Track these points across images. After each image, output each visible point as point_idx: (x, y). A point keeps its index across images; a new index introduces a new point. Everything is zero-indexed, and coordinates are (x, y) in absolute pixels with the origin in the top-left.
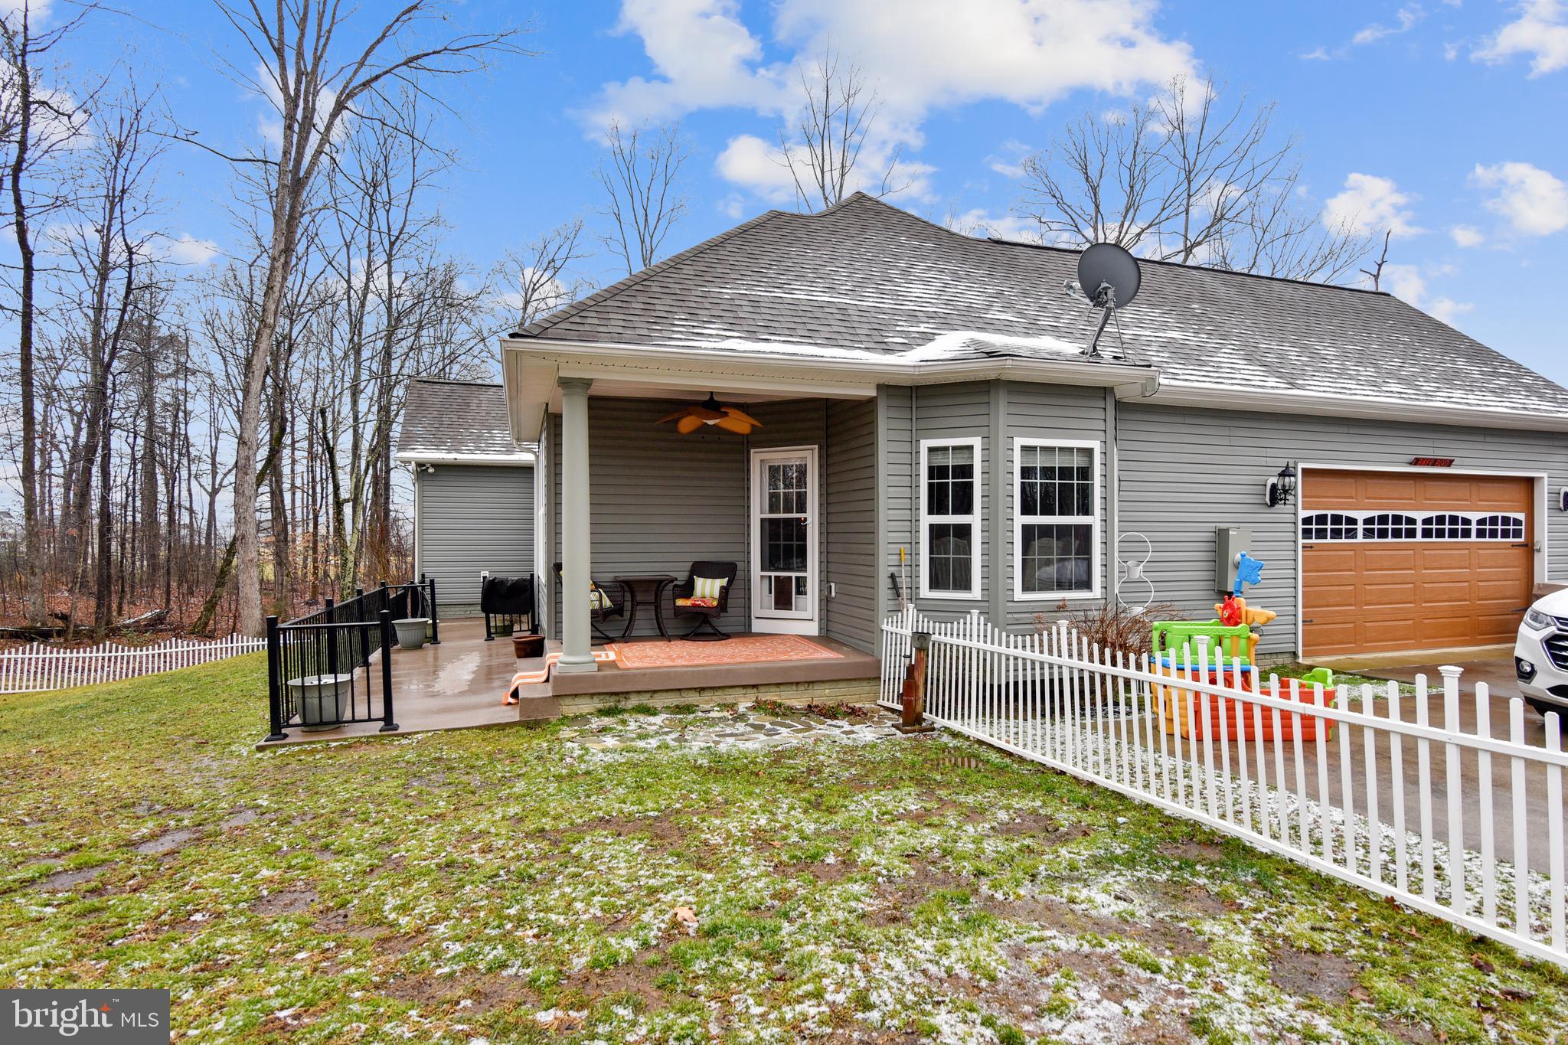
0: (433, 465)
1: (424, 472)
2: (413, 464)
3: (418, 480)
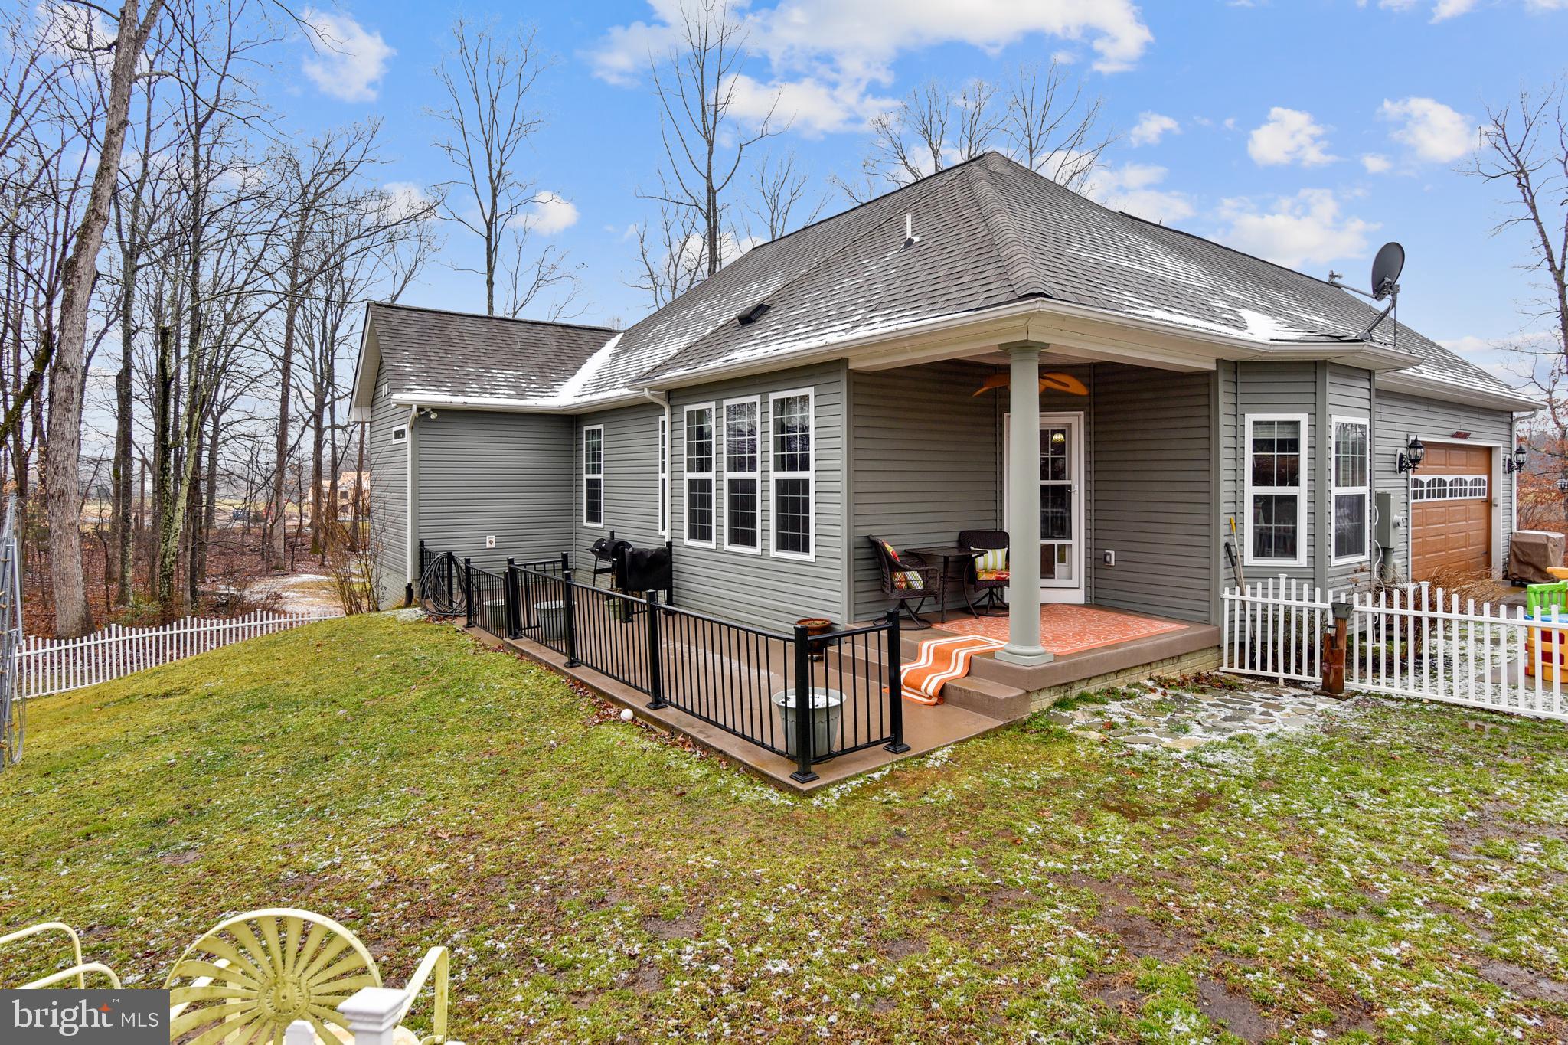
0: (434, 410)
1: (424, 417)
2: (415, 408)
3: (412, 428)
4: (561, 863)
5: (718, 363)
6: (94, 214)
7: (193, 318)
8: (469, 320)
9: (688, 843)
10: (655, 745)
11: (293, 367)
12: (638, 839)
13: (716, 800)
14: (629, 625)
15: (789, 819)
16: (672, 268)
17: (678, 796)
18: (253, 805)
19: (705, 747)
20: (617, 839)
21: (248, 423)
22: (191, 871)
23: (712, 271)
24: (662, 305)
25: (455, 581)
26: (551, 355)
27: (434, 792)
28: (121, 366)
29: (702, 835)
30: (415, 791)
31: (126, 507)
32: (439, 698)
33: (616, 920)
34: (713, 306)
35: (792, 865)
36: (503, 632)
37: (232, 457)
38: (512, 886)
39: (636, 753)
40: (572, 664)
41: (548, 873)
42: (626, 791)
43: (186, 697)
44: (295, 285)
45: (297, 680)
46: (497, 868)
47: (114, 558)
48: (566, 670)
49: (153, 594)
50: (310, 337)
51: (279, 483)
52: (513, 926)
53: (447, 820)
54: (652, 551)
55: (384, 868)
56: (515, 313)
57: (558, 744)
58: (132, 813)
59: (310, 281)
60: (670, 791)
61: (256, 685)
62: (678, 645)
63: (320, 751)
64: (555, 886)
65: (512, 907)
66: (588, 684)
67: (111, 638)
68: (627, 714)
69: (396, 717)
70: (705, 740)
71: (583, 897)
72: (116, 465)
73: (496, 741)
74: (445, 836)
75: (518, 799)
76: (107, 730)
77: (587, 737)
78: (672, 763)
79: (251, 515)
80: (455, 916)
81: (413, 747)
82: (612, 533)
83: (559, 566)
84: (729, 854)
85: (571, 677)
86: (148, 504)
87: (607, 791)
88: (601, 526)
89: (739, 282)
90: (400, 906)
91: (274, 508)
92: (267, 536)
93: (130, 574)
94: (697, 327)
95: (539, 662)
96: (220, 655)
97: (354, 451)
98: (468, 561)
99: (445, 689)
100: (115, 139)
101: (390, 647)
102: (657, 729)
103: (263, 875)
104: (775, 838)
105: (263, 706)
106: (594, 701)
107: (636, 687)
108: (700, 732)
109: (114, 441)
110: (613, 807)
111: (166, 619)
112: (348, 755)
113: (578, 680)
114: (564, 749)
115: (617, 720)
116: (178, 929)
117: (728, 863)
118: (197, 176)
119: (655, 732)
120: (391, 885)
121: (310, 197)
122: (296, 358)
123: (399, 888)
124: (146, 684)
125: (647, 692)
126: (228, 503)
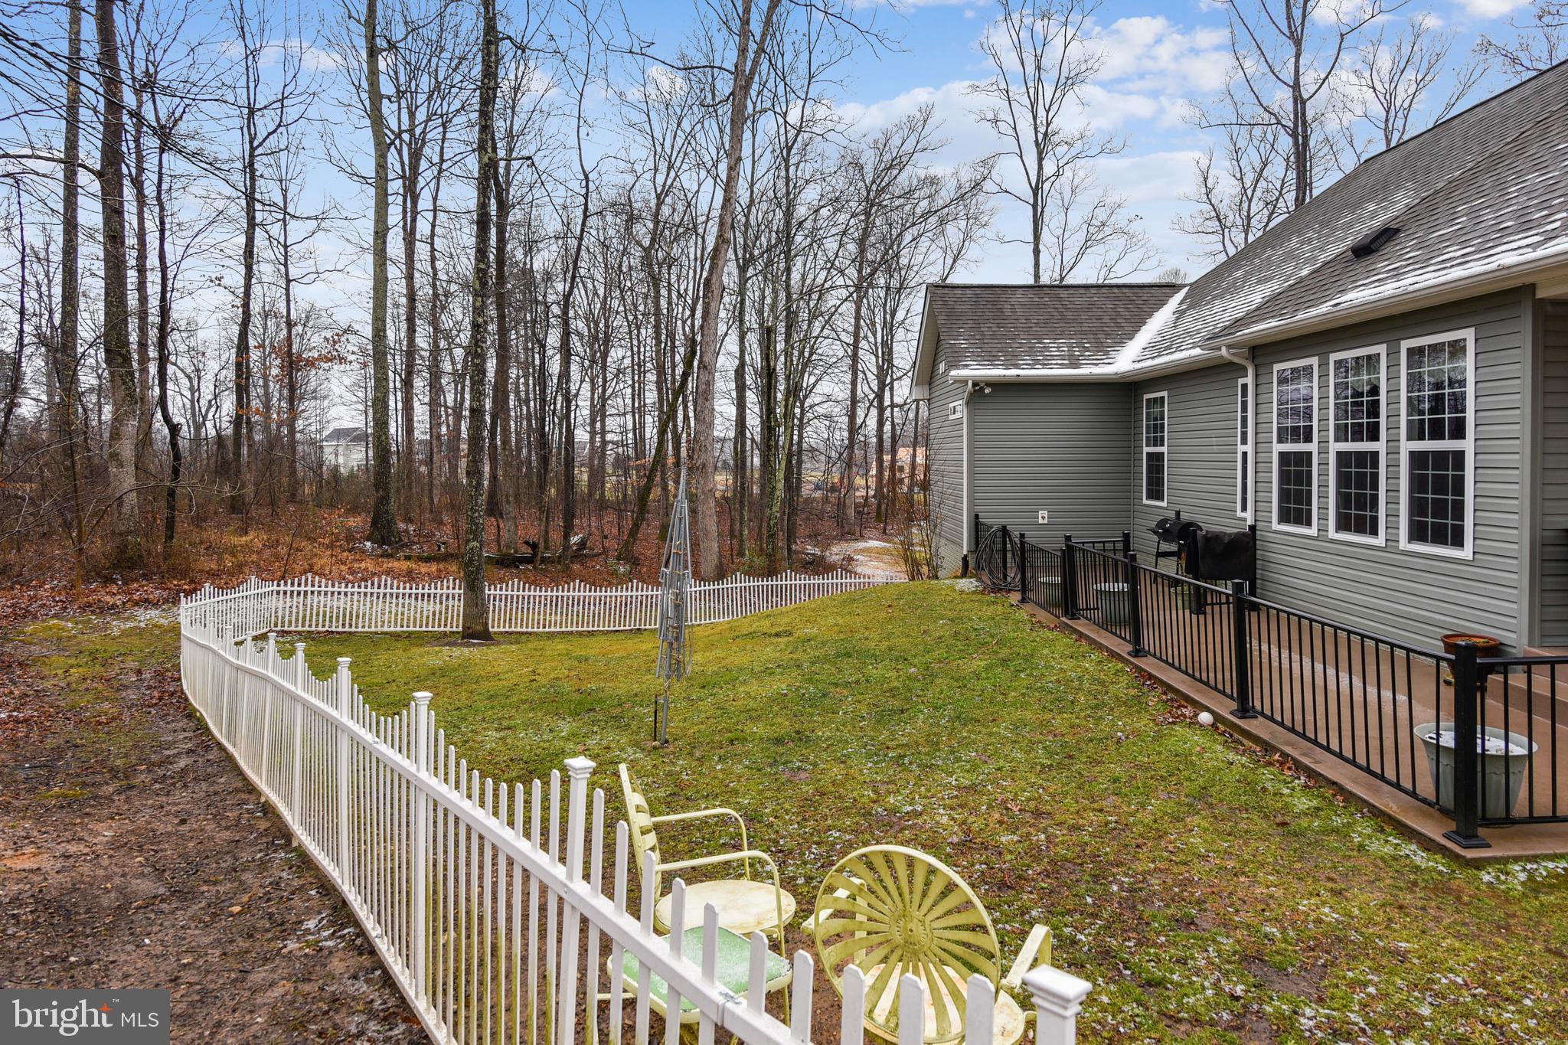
0: (988, 384)
1: (981, 394)
2: (970, 383)
3: (967, 403)
4: (1139, 867)
5: (1325, 308)
6: (721, 239)
7: (787, 316)
8: (1020, 291)
9: (1296, 884)
10: (1244, 760)
11: (861, 352)
12: (1230, 864)
13: (1332, 841)
14: (1202, 617)
15: (1440, 888)
16: (1245, 206)
17: (1278, 825)
18: (847, 742)
19: (1311, 774)
20: (1204, 858)
21: (825, 405)
22: (805, 788)
23: (1299, 201)
24: (1232, 251)
25: (1009, 555)
26: (1106, 319)
27: (1001, 763)
28: (737, 362)
29: (1316, 880)
30: (983, 758)
31: (742, 478)
32: (1000, 670)
33: (1211, 949)
34: (1309, 241)
35: (1451, 950)
36: (1059, 611)
37: (814, 434)
38: (1086, 877)
39: (1221, 765)
40: (1138, 652)
41: (1126, 875)
42: (1211, 806)
43: (791, 639)
44: (861, 278)
45: (874, 635)
46: (1069, 855)
47: (735, 519)
48: (1132, 659)
49: (761, 549)
50: (873, 324)
51: (850, 458)
52: (1092, 921)
53: (1016, 793)
54: (1230, 535)
55: (960, 826)
56: (1062, 279)
57: (1127, 738)
58: (759, 729)
59: (872, 274)
60: (1267, 817)
61: (842, 636)
62: (1265, 647)
63: (897, 703)
64: (1135, 891)
65: (1089, 900)
66: (1156, 678)
67: (738, 583)
68: (1205, 717)
69: (961, 683)
70: (1312, 766)
71: (1170, 912)
72: (736, 444)
73: (1059, 722)
74: (1014, 809)
75: (1087, 787)
76: (741, 659)
77: (1158, 737)
78: (1268, 785)
79: (829, 485)
80: (1031, 893)
81: (978, 714)
82: (1178, 513)
83: (1120, 546)
84: (1356, 912)
85: (1136, 667)
86: (757, 475)
87: (1187, 800)
88: (1164, 504)
89: (1347, 206)
90: (977, 867)
91: (846, 481)
92: (841, 505)
93: (746, 532)
94: (1288, 269)
95: (1100, 647)
96: (813, 606)
97: (910, 429)
98: (1022, 536)
99: (1004, 662)
100: (733, 174)
101: (951, 615)
102: (1245, 741)
103: (858, 806)
104: (1424, 909)
105: (848, 655)
106: (1164, 697)
107: (1216, 689)
108: (1304, 754)
109: (734, 423)
110: (1197, 820)
111: (771, 572)
112: (921, 711)
113: (1145, 671)
114: (1134, 744)
115: (1194, 723)
116: (799, 835)
117: (1355, 923)
118: (788, 193)
119: (1242, 744)
120: (968, 844)
121: (872, 194)
122: (863, 344)
123: (975, 849)
124: (762, 624)
125: (1231, 697)
126: (812, 474)
